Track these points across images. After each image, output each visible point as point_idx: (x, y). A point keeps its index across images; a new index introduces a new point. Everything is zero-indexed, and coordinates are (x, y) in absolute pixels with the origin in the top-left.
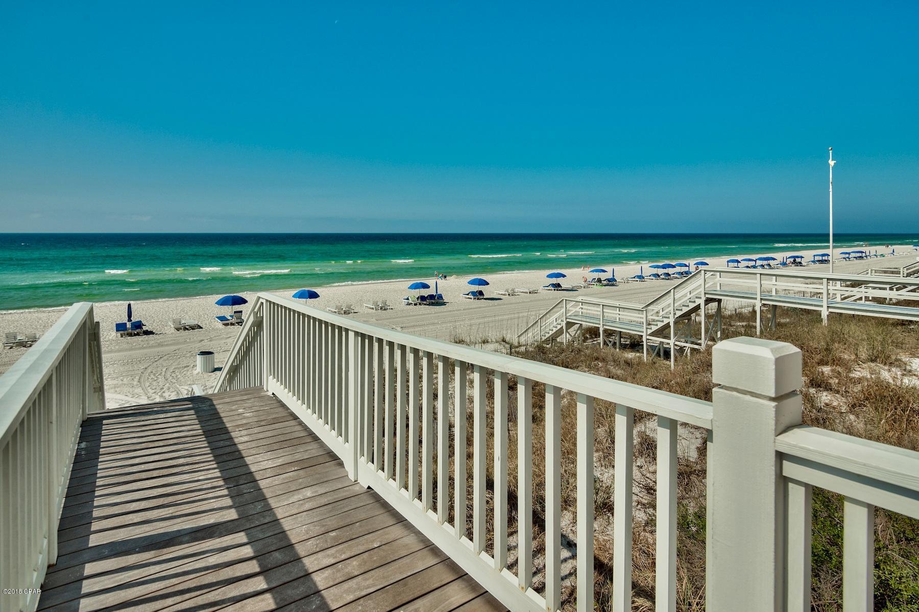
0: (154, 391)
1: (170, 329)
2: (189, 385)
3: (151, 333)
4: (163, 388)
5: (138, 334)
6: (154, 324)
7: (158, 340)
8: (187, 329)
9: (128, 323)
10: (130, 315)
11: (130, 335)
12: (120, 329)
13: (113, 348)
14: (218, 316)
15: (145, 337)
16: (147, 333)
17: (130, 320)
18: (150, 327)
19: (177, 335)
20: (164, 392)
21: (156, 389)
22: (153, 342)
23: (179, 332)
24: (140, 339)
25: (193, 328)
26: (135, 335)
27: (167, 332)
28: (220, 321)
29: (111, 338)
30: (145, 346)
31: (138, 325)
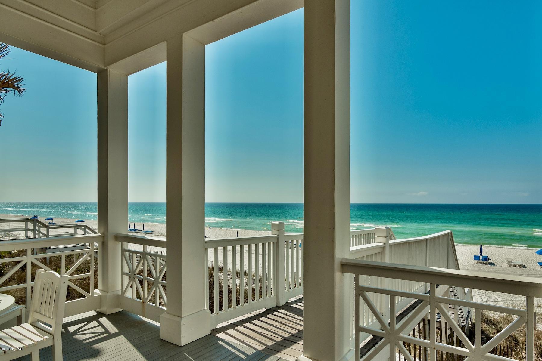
0: (478, 293)
1: (505, 265)
2: (499, 296)
3: (494, 264)
4: (484, 294)
5: (486, 264)
6: (498, 260)
7: (495, 269)
8: (516, 266)
9: (480, 256)
10: (481, 252)
11: (481, 263)
12: (476, 259)
13: (470, 268)
14: (539, 262)
15: (489, 266)
16: (491, 264)
17: (481, 255)
18: (494, 261)
19: (508, 269)
20: (483, 295)
21: (480, 293)
22: (492, 269)
23: (510, 267)
24: (486, 267)
25: (520, 266)
26: (484, 264)
27: (502, 266)
28: (539, 265)
29: (471, 263)
30: (486, 270)
31: (486, 259)
